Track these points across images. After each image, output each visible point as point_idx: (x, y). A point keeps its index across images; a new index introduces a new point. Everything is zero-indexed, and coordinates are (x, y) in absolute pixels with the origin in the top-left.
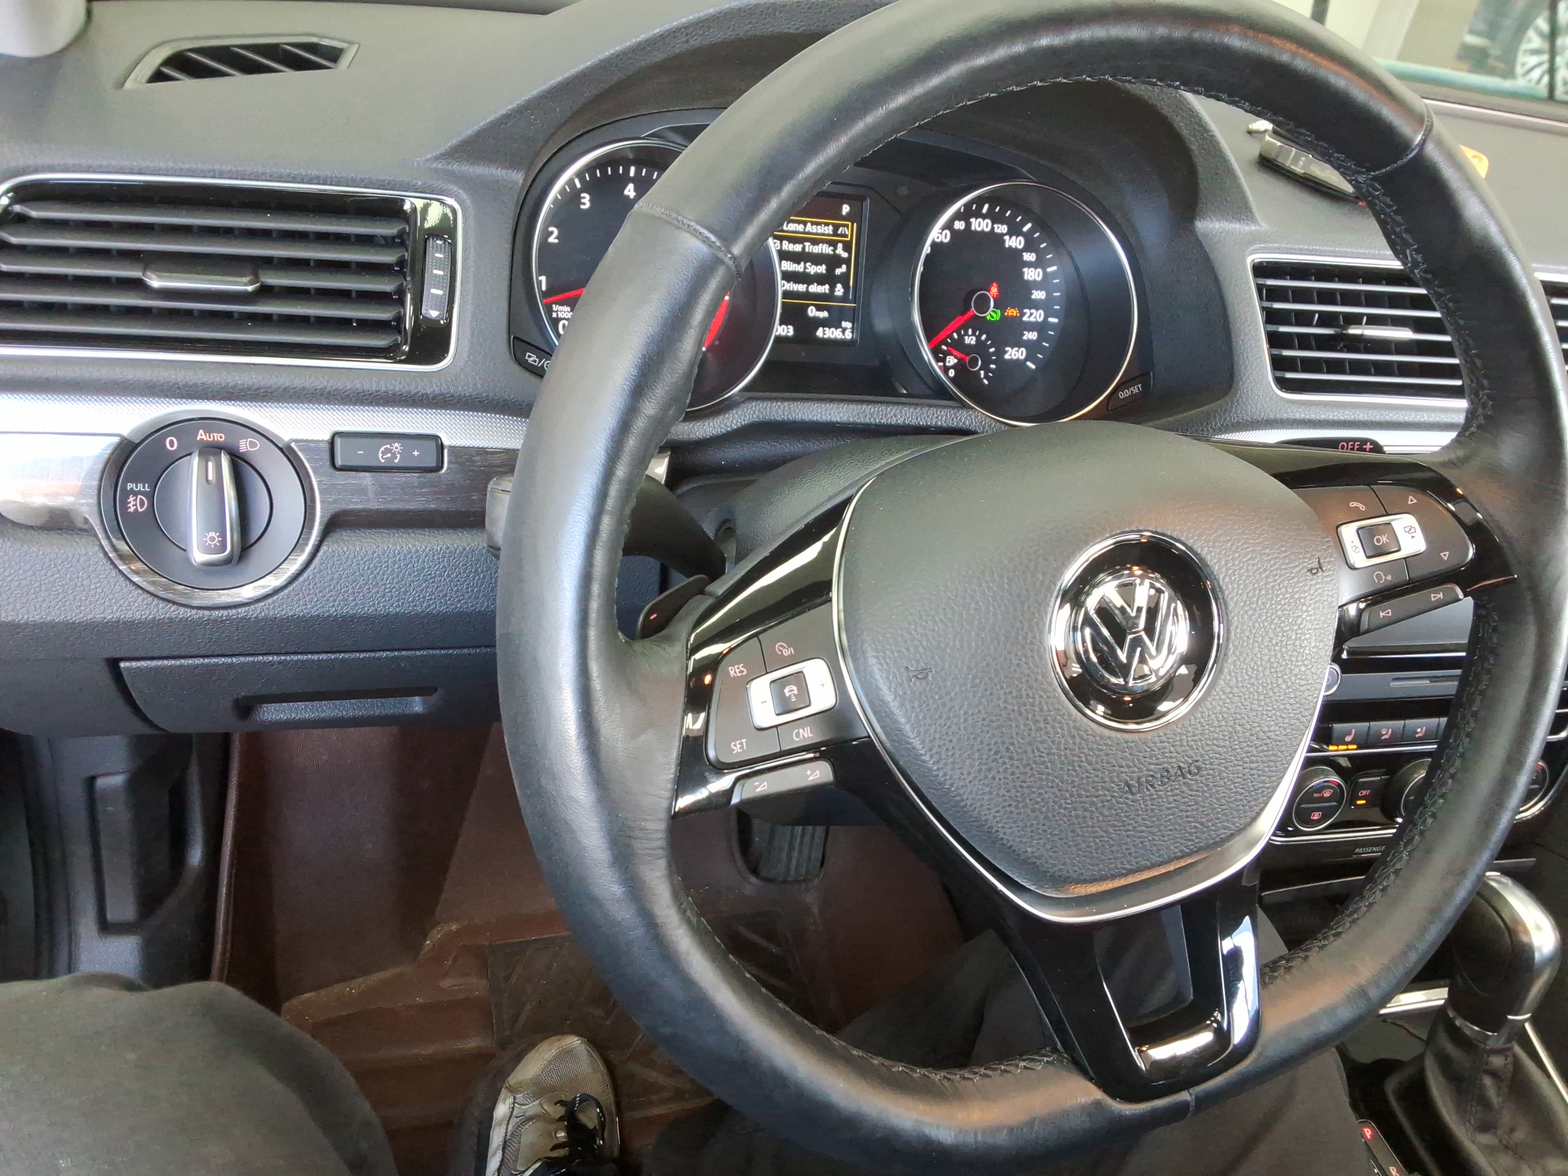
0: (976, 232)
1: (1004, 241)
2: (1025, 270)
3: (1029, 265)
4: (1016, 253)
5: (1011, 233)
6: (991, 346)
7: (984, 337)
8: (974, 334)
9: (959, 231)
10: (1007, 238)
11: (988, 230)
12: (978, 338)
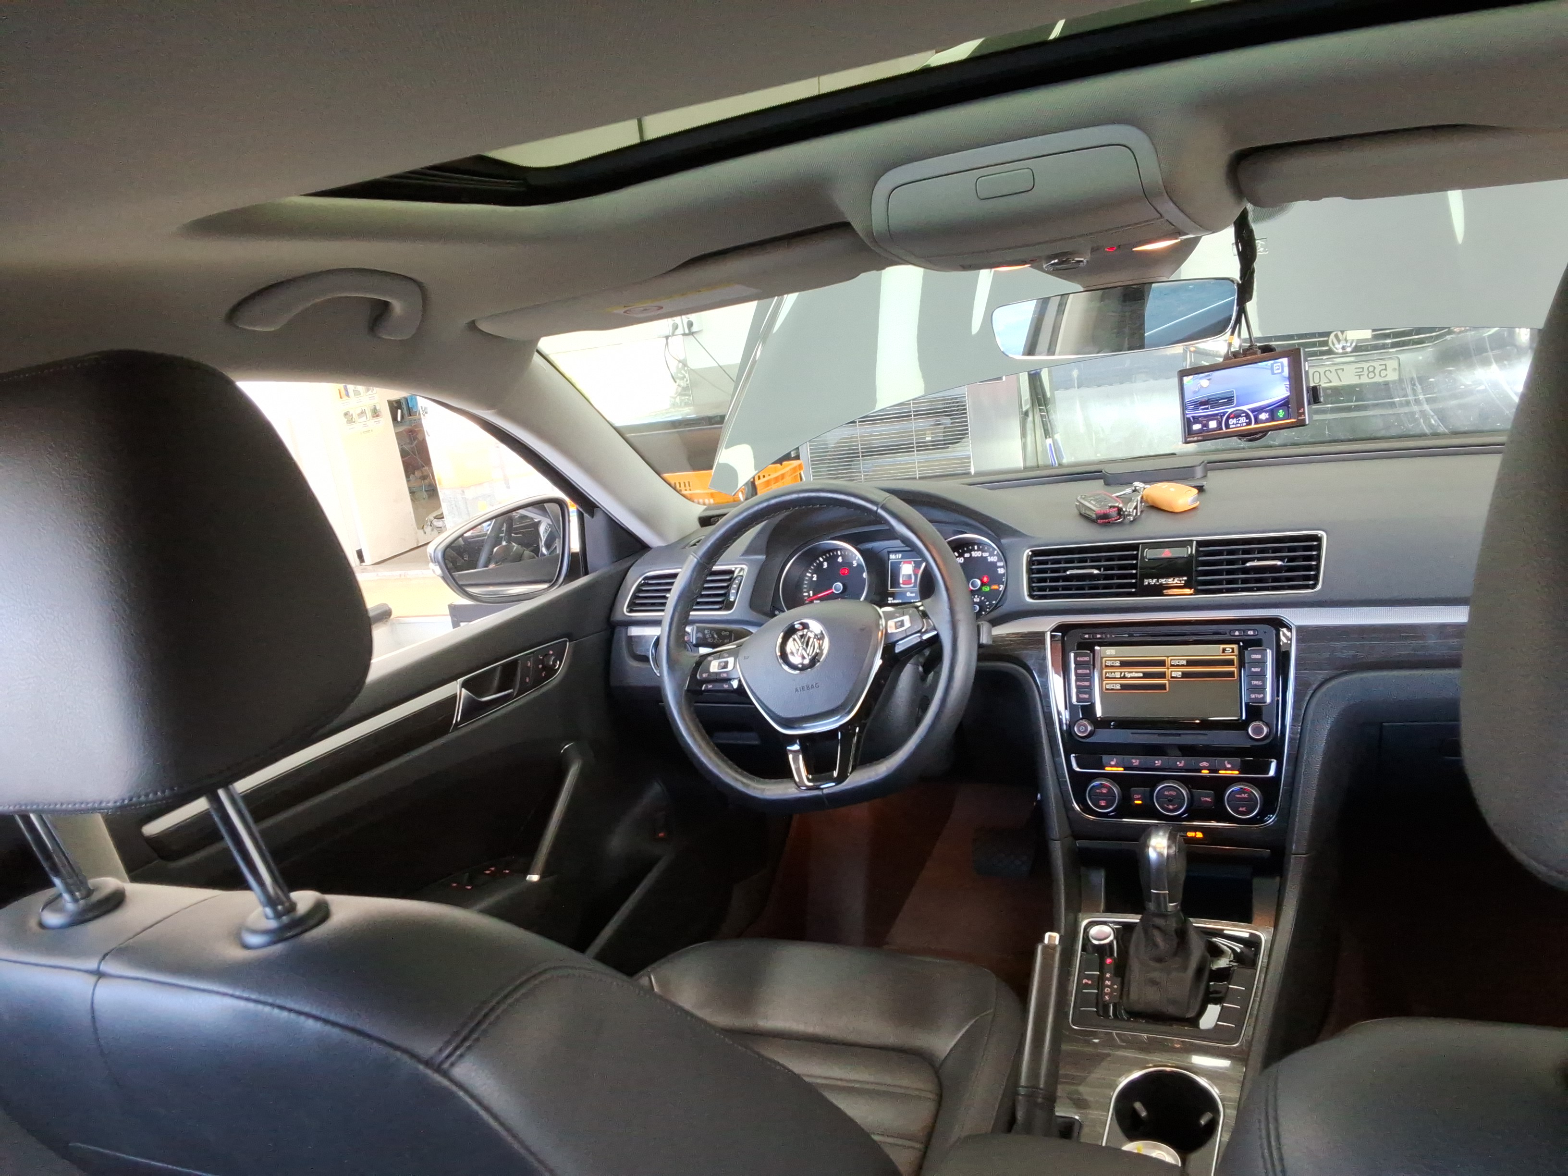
0: (974, 557)
1: (987, 560)
2: (999, 569)
3: (1000, 567)
4: (994, 564)
5: (990, 555)
6: (987, 602)
7: (983, 598)
8: (978, 597)
9: (967, 558)
10: (989, 558)
11: (980, 555)
12: (980, 599)
